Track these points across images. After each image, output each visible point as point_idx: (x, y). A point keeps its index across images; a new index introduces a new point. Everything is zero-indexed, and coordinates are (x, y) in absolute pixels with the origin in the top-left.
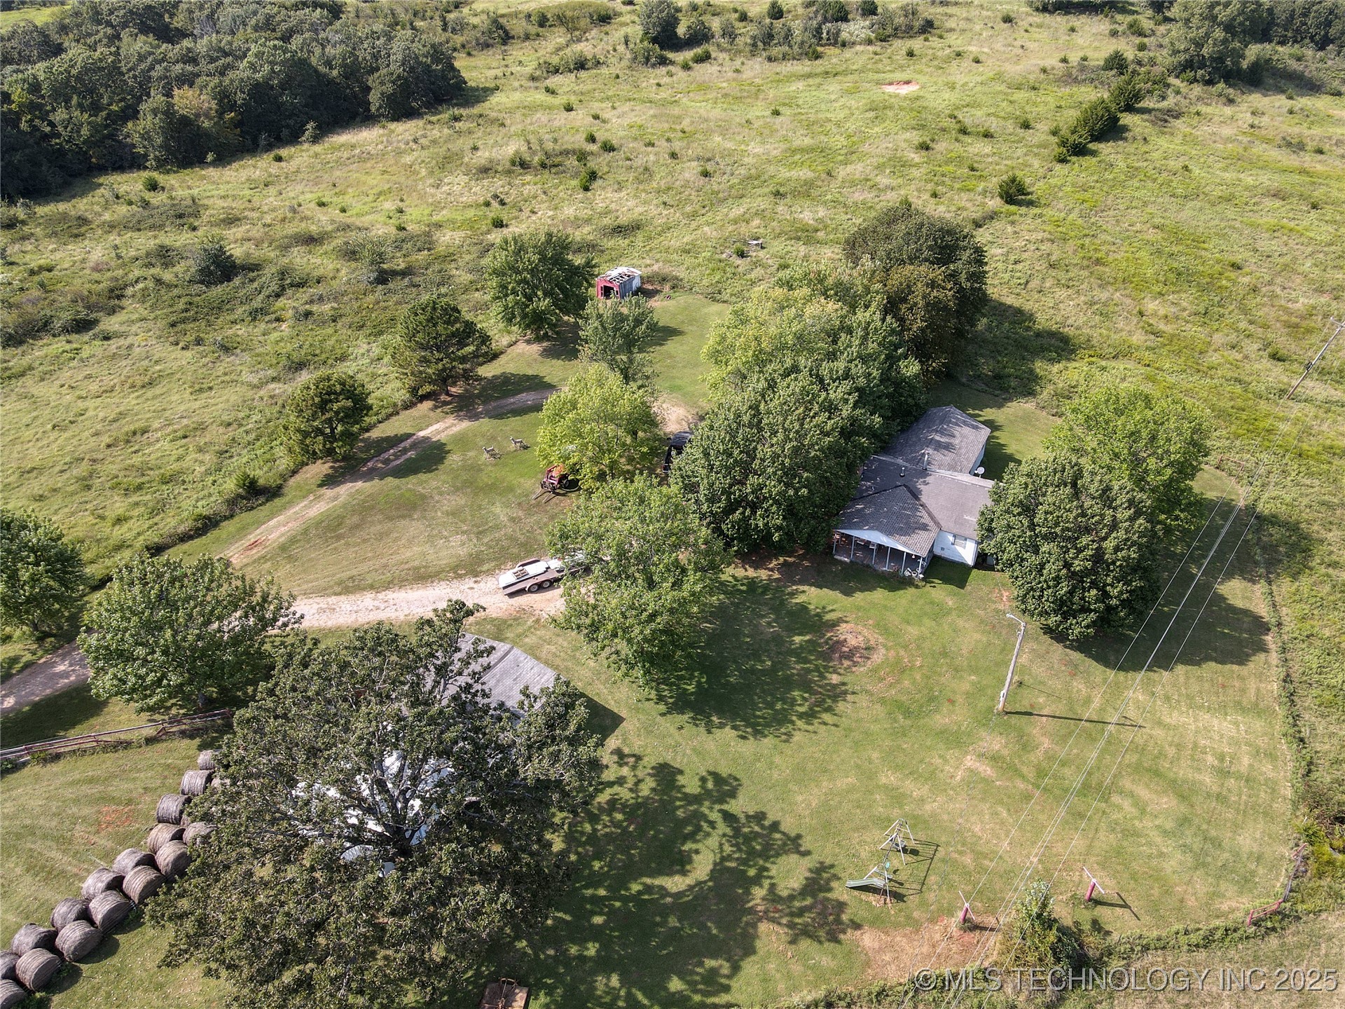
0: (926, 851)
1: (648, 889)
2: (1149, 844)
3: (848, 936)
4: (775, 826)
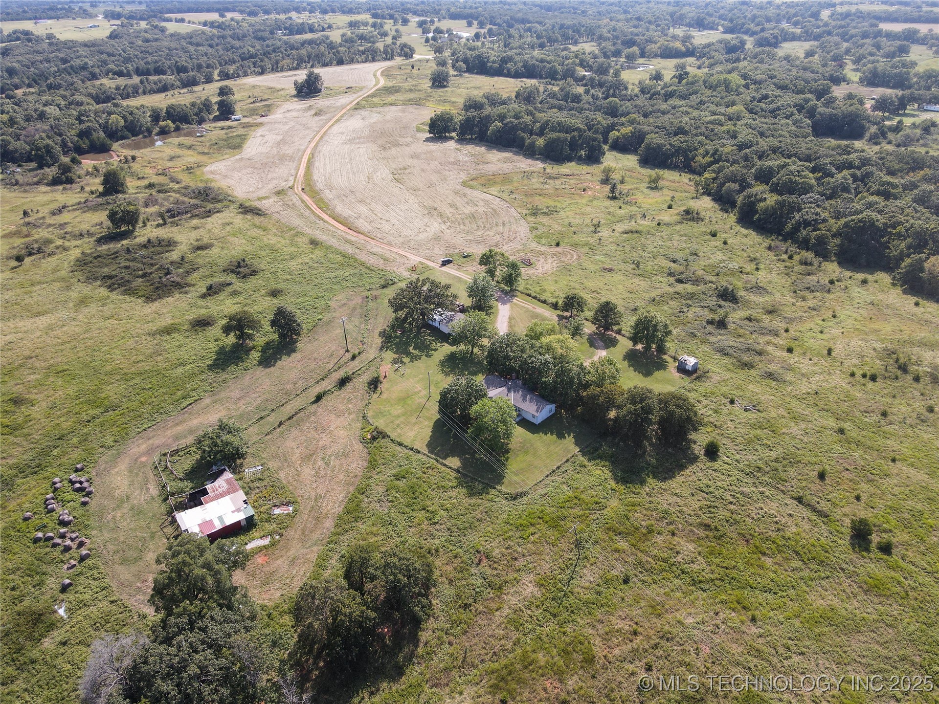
0: (402, 376)
1: (412, 345)
2: (388, 407)
3: (392, 364)
4: (417, 360)
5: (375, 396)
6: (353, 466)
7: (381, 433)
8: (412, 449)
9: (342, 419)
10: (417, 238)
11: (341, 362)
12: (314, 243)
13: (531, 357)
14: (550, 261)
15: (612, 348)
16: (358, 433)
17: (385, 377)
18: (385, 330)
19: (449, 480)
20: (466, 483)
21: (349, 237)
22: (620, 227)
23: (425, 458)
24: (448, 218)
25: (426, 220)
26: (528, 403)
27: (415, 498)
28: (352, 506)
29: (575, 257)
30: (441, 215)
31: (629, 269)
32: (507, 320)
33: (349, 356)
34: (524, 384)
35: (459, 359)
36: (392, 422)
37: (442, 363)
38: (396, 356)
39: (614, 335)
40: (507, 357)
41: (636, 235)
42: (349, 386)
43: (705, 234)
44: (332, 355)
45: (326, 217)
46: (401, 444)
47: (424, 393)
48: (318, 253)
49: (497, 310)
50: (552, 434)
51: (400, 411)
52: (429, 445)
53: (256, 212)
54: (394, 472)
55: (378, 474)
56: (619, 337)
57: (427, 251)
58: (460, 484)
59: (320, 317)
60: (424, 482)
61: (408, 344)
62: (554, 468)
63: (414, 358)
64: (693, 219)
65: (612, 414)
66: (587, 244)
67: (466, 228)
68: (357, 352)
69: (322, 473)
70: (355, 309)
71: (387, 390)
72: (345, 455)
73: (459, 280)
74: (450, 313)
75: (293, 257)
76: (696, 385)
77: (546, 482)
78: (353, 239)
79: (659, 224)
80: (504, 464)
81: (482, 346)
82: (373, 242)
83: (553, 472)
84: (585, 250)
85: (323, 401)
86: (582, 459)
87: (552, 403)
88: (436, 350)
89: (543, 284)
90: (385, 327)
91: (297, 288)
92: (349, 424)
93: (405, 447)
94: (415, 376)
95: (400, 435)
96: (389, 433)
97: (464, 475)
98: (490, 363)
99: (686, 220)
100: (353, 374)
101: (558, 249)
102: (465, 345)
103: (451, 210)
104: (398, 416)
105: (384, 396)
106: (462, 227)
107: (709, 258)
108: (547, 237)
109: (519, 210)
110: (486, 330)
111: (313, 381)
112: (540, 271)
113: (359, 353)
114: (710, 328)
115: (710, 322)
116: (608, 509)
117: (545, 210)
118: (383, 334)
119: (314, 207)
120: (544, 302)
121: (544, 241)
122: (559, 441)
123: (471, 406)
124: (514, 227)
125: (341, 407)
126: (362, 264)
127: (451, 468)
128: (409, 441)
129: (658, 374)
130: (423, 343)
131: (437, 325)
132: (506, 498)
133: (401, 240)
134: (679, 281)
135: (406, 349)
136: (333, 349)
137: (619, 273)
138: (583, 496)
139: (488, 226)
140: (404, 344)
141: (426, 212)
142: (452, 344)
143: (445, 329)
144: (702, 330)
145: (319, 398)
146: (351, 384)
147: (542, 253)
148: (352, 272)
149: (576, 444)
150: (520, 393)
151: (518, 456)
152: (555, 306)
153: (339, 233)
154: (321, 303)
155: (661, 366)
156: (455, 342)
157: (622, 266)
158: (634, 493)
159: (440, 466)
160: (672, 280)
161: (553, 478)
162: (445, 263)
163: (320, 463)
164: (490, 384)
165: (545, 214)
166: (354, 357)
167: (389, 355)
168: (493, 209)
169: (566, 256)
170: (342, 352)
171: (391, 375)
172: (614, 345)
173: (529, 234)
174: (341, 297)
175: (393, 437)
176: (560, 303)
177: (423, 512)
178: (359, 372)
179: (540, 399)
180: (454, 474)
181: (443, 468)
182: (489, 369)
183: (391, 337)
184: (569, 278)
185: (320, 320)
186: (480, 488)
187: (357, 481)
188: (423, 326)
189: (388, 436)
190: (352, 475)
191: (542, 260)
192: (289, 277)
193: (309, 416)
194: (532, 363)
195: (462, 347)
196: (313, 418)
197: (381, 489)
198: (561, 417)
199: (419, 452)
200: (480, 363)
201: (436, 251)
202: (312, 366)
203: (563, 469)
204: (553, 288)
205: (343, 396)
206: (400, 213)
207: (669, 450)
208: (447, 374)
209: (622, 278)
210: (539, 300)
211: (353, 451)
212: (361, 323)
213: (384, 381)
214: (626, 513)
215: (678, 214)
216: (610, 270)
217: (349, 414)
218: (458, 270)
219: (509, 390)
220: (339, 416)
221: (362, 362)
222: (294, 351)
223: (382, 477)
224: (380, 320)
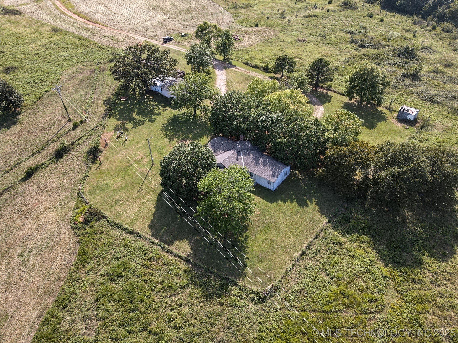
0: (124, 144)
1: (135, 111)
2: (107, 179)
3: (114, 131)
4: (140, 126)
5: (94, 167)
6: (57, 263)
7: (95, 214)
8: (132, 233)
9: (53, 198)
10: (143, 25)
11: (62, 132)
12: (55, 30)
13: (260, 115)
14: (253, 37)
15: (327, 104)
16: (70, 214)
17: (106, 145)
18: (109, 98)
19: (178, 275)
20: (200, 278)
21: (86, 26)
22: (301, 14)
23: (147, 246)
24: (168, 12)
25: (151, 13)
26: (261, 167)
27: (134, 310)
28: (46, 332)
29: (273, 34)
30: (162, 10)
31: (318, 40)
32: (225, 83)
33: (70, 125)
34: (254, 145)
35: (182, 122)
36: (110, 198)
37: (166, 127)
38: (119, 123)
39: (325, 91)
40: (233, 118)
41: (314, 18)
42: (67, 158)
43: (364, 16)
44: (53, 125)
45: (70, 14)
46: (119, 227)
47: (147, 160)
48: (57, 37)
49: (215, 75)
50: (292, 202)
51: (119, 184)
52: (152, 226)
53: (14, 12)
54: (107, 268)
55: (88, 272)
56: (330, 93)
57: (152, 33)
58: (191, 280)
59: (47, 89)
60: (146, 282)
61: (131, 110)
62: (304, 248)
63: (137, 124)
64: (351, 8)
65: (359, 175)
66: (279, 25)
67: (183, 18)
68: (78, 122)
69: (16, 277)
70: (82, 80)
71: (107, 159)
72: (50, 247)
73: (179, 53)
74: (171, 78)
75: (33, 41)
76: (424, 135)
77: (296, 269)
78: (89, 27)
79: (328, 11)
80: (243, 246)
81: (204, 108)
82: (106, 29)
83: (304, 253)
84: (279, 28)
85: (35, 178)
86: (334, 233)
87: (287, 165)
88: (159, 114)
89: (251, 53)
90: (110, 95)
91: (31, 65)
92: (61, 204)
93: (124, 229)
94: (137, 143)
95: (118, 215)
96: (105, 213)
97: (196, 265)
98: (214, 124)
99: (346, 8)
100: (72, 144)
101: (258, 29)
102: (187, 108)
103: (171, 7)
104: (117, 191)
105: (104, 167)
106: (180, 17)
107: (376, 31)
108: (247, 21)
109: (223, 6)
110: (207, 90)
111: (27, 154)
112: (247, 44)
113: (81, 122)
114: (407, 81)
115: (405, 76)
116: (388, 309)
117: (242, 5)
118: (107, 102)
119: (63, 8)
120: (256, 67)
121: (245, 24)
122: (302, 210)
123: (198, 180)
124: (220, 16)
125: (54, 182)
126: (95, 44)
127: (179, 256)
128: (128, 221)
129: (381, 125)
130: (146, 108)
131: (160, 91)
132: (253, 299)
133: (130, 26)
134: (362, 46)
135: (129, 115)
136: (56, 118)
137: (311, 43)
138: (350, 291)
139: (200, 16)
140: (127, 111)
141: (151, 8)
142: (174, 108)
143: (167, 94)
144: (401, 83)
145: (29, 174)
146: (70, 155)
147: (246, 32)
148: (84, 50)
149: (322, 212)
150: (251, 156)
151: (257, 233)
152: (266, 70)
153: (79, 23)
154: (52, 77)
155: (381, 118)
156: (177, 105)
157: (311, 38)
158: (414, 281)
159: (166, 255)
160: (355, 46)
161: (306, 262)
162: (166, 41)
163: (17, 262)
164: (216, 148)
165: (242, 8)
166: (75, 126)
167: (113, 122)
168: (203, 6)
169: (265, 33)
170: (64, 121)
171: (113, 143)
172: (329, 101)
173: (232, 20)
174: (71, 71)
175: (109, 217)
176: (270, 66)
177: (144, 334)
178: (79, 142)
179: (274, 162)
180: (183, 266)
181: (169, 258)
182: (214, 131)
183: (114, 104)
184: (271, 48)
185: (47, 91)
186: (218, 285)
187: (58, 287)
188: (147, 93)
189: (105, 217)
190: (53, 278)
191: (247, 36)
192: (25, 56)
193: (15, 197)
194: (262, 121)
195: (184, 110)
196: (19, 199)
197: (90, 298)
198: (297, 179)
199: (140, 236)
200: (203, 124)
201: (159, 33)
202: (31, 138)
203: (314, 249)
204: (260, 56)
205: (58, 169)
206: (130, 9)
207: (433, 215)
208: (171, 139)
209: (315, 46)
210: (251, 66)
211: (61, 241)
212: (87, 93)
213: (105, 150)
214: (415, 315)
215: (339, 5)
216: (304, 41)
217: (63, 191)
218: (178, 45)
219: (239, 153)
220: (50, 195)
221: (84, 130)
222: (15, 123)
223: (91, 278)
224: (106, 89)
